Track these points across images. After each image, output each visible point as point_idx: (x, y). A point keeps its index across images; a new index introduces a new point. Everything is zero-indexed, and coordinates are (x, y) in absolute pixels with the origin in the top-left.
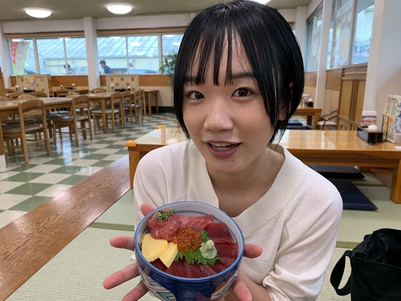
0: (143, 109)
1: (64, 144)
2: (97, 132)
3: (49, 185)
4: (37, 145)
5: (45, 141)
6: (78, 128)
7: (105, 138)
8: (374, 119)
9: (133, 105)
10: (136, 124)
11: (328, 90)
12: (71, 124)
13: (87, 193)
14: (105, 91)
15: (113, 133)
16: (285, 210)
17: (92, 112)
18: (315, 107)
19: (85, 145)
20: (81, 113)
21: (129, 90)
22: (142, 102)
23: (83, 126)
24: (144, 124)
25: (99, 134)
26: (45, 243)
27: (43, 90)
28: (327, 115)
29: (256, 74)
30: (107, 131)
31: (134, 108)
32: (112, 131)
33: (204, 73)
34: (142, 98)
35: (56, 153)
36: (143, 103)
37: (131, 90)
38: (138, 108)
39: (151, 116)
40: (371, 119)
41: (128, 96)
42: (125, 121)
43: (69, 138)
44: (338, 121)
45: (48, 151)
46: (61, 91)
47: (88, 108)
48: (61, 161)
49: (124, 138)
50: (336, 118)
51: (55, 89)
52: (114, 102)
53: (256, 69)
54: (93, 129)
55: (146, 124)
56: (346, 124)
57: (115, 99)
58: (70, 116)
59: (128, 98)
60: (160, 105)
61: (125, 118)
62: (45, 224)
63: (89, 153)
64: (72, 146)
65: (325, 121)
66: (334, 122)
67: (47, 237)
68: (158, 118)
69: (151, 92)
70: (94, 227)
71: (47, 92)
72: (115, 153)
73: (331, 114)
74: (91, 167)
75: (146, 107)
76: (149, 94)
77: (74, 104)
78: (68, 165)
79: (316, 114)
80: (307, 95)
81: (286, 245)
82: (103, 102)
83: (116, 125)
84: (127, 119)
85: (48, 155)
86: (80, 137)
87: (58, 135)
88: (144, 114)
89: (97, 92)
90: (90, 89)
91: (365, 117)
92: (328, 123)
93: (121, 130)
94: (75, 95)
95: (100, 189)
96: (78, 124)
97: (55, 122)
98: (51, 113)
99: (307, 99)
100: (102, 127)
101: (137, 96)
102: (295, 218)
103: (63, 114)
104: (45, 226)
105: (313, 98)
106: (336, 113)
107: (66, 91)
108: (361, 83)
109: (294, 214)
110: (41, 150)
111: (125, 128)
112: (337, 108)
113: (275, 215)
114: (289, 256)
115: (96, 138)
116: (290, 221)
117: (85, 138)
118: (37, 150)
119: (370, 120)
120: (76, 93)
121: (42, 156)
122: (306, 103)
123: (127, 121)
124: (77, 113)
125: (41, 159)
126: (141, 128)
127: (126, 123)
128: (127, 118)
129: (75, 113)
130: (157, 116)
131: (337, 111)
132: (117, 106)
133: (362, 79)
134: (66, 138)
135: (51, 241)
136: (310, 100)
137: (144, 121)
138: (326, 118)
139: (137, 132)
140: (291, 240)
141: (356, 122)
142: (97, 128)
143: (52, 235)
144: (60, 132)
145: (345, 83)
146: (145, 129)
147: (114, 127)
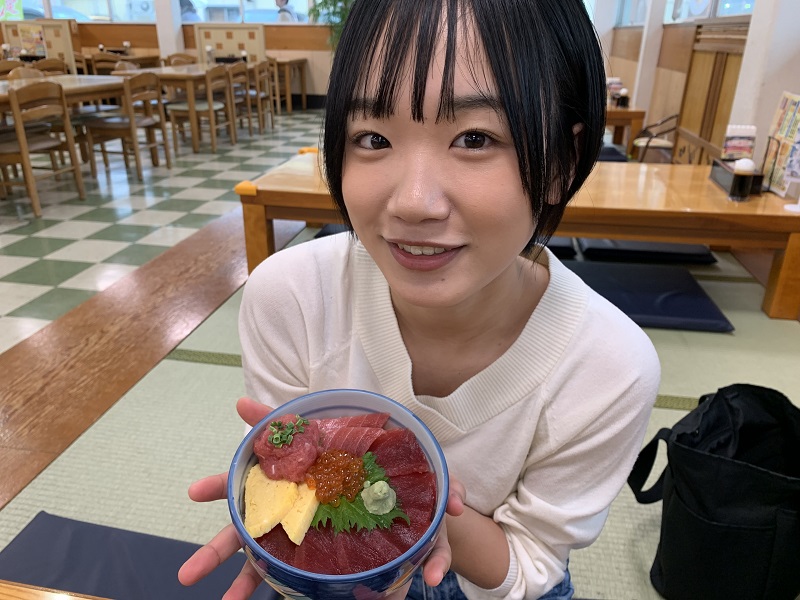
0: (275, 102)
1: (114, 176)
2: (180, 151)
3: (86, 265)
4: (57, 179)
5: (73, 171)
6: (141, 143)
7: (196, 163)
8: (750, 143)
9: (253, 93)
10: (260, 133)
11: (663, 71)
12: (125, 134)
13: (162, 286)
14: (194, 61)
15: (213, 153)
16: (543, 386)
17: (169, 107)
18: (633, 107)
19: (156, 179)
20: (145, 110)
21: (245, 59)
22: (271, 84)
23: (150, 137)
24: (275, 135)
25: (184, 155)
26: (81, 391)
27: (61, 55)
28: (656, 125)
29: (505, 101)
30: (201, 149)
31: (254, 99)
32: (210, 148)
33: (392, 92)
34: (273, 76)
35: (98, 197)
36: (274, 87)
37: (248, 59)
38: (263, 99)
39: (290, 115)
40: (744, 143)
41: (243, 73)
42: (238, 126)
43: (122, 164)
44: (676, 140)
45: (80, 190)
46: (99, 58)
47: (159, 100)
48: (110, 215)
49: (235, 165)
50: (672, 133)
51: (88, 53)
52: (212, 86)
53: (506, 91)
54: (171, 144)
55: (280, 134)
56: (693, 147)
57: (213, 80)
58: (123, 117)
59: (242, 78)
60: (309, 92)
61: (237, 120)
62: (81, 351)
63: (165, 197)
64: (130, 180)
65: (651, 136)
66: (668, 140)
67: (85, 377)
68: (306, 121)
69: (291, 64)
70: (177, 359)
71: (70, 60)
72: (218, 199)
73: (663, 123)
74: (170, 228)
75: (281, 96)
76: (287, 68)
77: (127, 91)
78: (124, 222)
79: (633, 122)
80: (617, 80)
81: (542, 451)
82: (190, 87)
83: (218, 134)
84: (241, 123)
85: (80, 200)
86: (145, 160)
87: (99, 158)
88: (276, 111)
89: (178, 64)
90: (163, 55)
91: (732, 138)
92: (656, 142)
93: (229, 147)
94: (130, 69)
95: (187, 279)
96: (140, 134)
97: (92, 130)
98: (83, 109)
99: (616, 89)
100: (189, 139)
101: (260, 73)
102: (563, 402)
103: (107, 111)
104: (81, 354)
105: (630, 88)
106: (674, 120)
107: (111, 59)
108: (732, 60)
109: (562, 393)
110: (67, 189)
111: (237, 142)
112: (677, 111)
113: (523, 395)
114: (546, 472)
115: (179, 165)
116: (554, 406)
117: (155, 164)
118: (59, 189)
119: (742, 145)
120: (132, 66)
121: (70, 202)
122: (613, 98)
123: (242, 127)
124: (137, 109)
125: (67, 208)
126: (270, 143)
127: (238, 132)
128: (241, 121)
129: (132, 110)
130: (305, 116)
131: (677, 116)
132: (219, 95)
133: (735, 51)
134: (117, 164)
135: (92, 385)
136: (623, 92)
137: (276, 126)
138: (654, 131)
139: (262, 152)
140: (552, 443)
141: (714, 144)
142: (179, 143)
143: (93, 374)
144: (104, 152)
145: (699, 58)
146: (279, 146)
147: (215, 139)
